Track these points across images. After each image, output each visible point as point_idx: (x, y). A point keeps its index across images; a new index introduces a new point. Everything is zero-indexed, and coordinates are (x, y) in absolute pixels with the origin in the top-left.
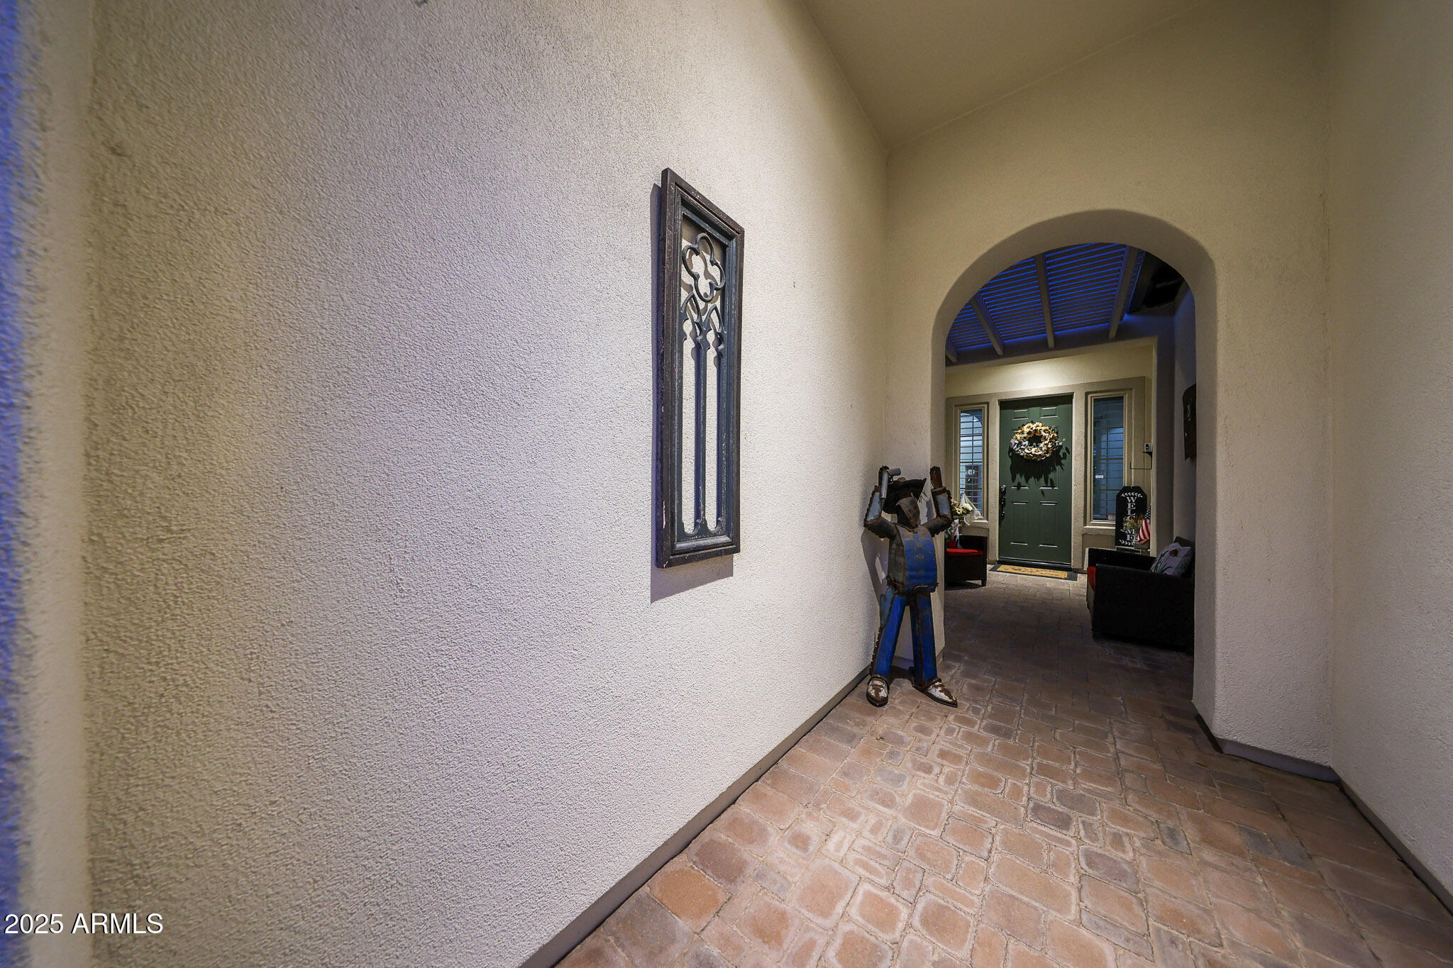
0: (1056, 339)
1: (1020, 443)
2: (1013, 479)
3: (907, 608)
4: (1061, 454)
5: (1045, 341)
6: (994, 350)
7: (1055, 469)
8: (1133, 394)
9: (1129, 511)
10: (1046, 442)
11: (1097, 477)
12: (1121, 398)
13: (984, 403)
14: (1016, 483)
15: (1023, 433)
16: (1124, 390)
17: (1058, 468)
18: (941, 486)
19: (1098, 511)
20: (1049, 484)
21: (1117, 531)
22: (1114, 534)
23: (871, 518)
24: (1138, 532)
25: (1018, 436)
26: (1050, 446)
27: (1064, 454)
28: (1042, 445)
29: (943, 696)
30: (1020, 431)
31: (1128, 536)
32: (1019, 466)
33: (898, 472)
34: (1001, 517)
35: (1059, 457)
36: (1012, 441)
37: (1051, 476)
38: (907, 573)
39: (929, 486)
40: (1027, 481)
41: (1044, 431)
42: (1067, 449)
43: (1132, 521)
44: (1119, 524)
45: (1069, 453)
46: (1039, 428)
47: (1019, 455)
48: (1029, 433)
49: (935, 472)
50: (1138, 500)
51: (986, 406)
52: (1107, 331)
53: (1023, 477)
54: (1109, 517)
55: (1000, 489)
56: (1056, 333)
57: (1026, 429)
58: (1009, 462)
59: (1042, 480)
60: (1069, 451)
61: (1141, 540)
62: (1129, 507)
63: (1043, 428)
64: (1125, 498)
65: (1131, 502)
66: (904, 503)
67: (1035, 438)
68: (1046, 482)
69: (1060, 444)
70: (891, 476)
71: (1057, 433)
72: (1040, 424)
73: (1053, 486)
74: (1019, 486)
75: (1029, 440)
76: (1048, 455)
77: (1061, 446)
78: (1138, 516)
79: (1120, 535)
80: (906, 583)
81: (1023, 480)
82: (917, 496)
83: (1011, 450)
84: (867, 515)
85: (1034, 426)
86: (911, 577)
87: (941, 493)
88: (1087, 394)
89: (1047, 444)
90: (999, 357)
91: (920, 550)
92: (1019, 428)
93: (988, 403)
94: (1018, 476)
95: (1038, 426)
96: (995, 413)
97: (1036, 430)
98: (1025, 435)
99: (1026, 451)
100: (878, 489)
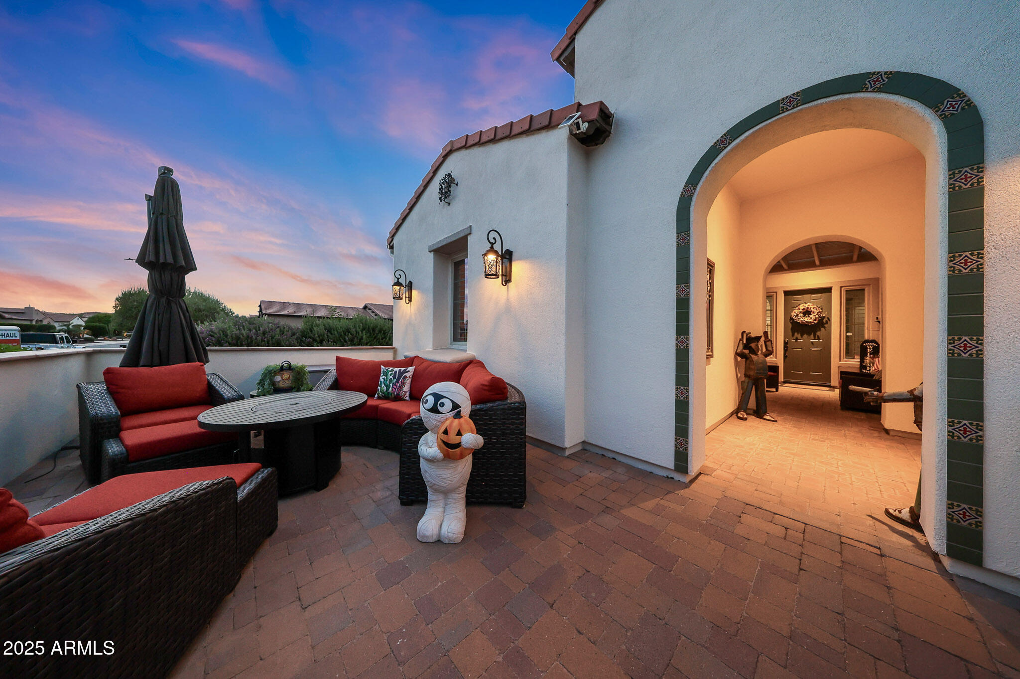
0: (820, 261)
1: (797, 315)
2: (793, 335)
3: (754, 386)
4: (824, 321)
5: (814, 262)
6: (782, 266)
7: (820, 330)
8: (871, 287)
9: (869, 354)
10: (815, 314)
11: (848, 334)
12: (864, 290)
13: (774, 292)
14: (795, 338)
15: (799, 309)
16: (865, 285)
17: (822, 329)
18: (768, 338)
19: (849, 353)
20: (817, 338)
21: (861, 364)
22: (859, 366)
23: (739, 351)
24: (873, 365)
25: (796, 311)
26: (817, 316)
27: (826, 321)
28: (811, 316)
29: (771, 419)
30: (797, 308)
31: (868, 367)
32: (796, 328)
33: (750, 333)
34: (785, 357)
35: (823, 323)
36: (792, 314)
37: (818, 333)
38: (756, 372)
39: (763, 339)
40: (802, 336)
41: (813, 308)
42: (828, 318)
43: (870, 359)
44: (862, 361)
45: (830, 321)
46: (809, 307)
47: (797, 322)
48: (803, 309)
49: (766, 333)
50: (874, 348)
51: (775, 294)
52: (852, 257)
53: (799, 335)
54: (856, 357)
55: (784, 341)
56: (821, 258)
57: (801, 307)
58: (790, 326)
59: (812, 336)
60: (829, 319)
61: (875, 369)
62: (869, 351)
63: (813, 307)
64: (866, 346)
65: (870, 348)
66: (753, 345)
67: (807, 312)
68: (815, 337)
69: (824, 315)
70: (747, 335)
71: (822, 309)
72: (811, 304)
73: (819, 339)
74: (797, 339)
75: (803, 313)
76: (816, 322)
77: (824, 317)
78: (874, 357)
79: (862, 366)
80: (755, 375)
81: (799, 336)
82: (758, 342)
83: (791, 319)
84: (737, 350)
85: (806, 306)
86: (757, 373)
87: (768, 341)
88: (841, 287)
89: (815, 316)
90: (785, 270)
91: (761, 363)
92: (797, 306)
93: (776, 292)
94: (796, 334)
95: (810, 305)
96: (781, 298)
97: (808, 308)
98: (801, 310)
99: (801, 319)
100: (741, 340)
